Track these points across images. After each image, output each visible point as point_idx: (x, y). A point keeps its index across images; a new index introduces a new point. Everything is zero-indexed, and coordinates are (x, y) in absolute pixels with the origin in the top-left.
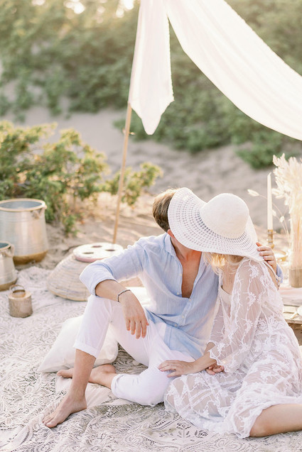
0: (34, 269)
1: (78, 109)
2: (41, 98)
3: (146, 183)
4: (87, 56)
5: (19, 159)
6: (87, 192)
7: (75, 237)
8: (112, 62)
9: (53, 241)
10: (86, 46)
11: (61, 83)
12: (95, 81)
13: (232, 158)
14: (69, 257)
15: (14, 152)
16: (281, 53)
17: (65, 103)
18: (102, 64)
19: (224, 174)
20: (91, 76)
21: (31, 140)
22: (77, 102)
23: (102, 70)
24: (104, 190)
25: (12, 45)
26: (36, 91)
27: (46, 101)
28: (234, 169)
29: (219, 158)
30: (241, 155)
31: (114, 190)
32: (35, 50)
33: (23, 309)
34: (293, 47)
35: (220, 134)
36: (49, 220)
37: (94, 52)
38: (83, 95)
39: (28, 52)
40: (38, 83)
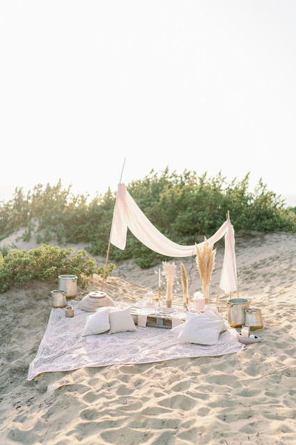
0: (73, 301)
1: (70, 242)
2: (54, 237)
3: (111, 271)
4: (74, 221)
5: (64, 260)
6: (89, 273)
7: (86, 289)
8: (85, 223)
9: (79, 291)
10: (74, 216)
11: (63, 231)
12: (77, 231)
13: (133, 264)
14: (87, 296)
15: (61, 258)
16: (153, 223)
17: (64, 239)
18: (80, 224)
19: (130, 270)
20: (76, 229)
21: (68, 253)
22: (69, 239)
23: (80, 227)
24: (96, 273)
25: (44, 215)
26: (53, 234)
27: (57, 238)
28: (134, 268)
29: (128, 264)
30: (137, 263)
31: (99, 273)
32: (53, 217)
33: (70, 314)
34: (157, 221)
35: (128, 254)
36: (78, 283)
37: (77, 219)
38: (72, 236)
39: (50, 218)
40: (53, 231)
